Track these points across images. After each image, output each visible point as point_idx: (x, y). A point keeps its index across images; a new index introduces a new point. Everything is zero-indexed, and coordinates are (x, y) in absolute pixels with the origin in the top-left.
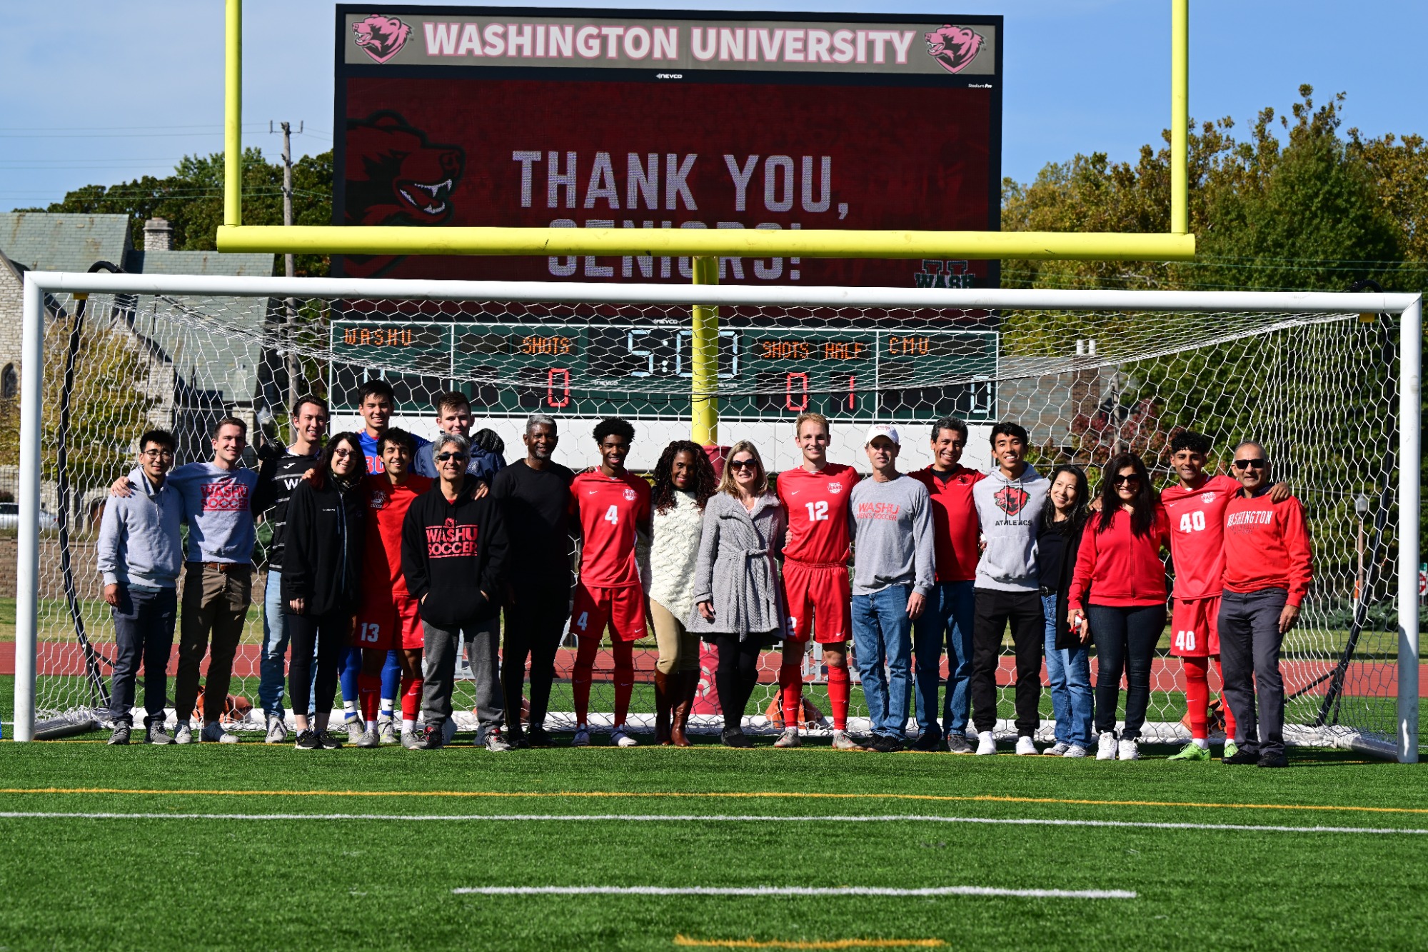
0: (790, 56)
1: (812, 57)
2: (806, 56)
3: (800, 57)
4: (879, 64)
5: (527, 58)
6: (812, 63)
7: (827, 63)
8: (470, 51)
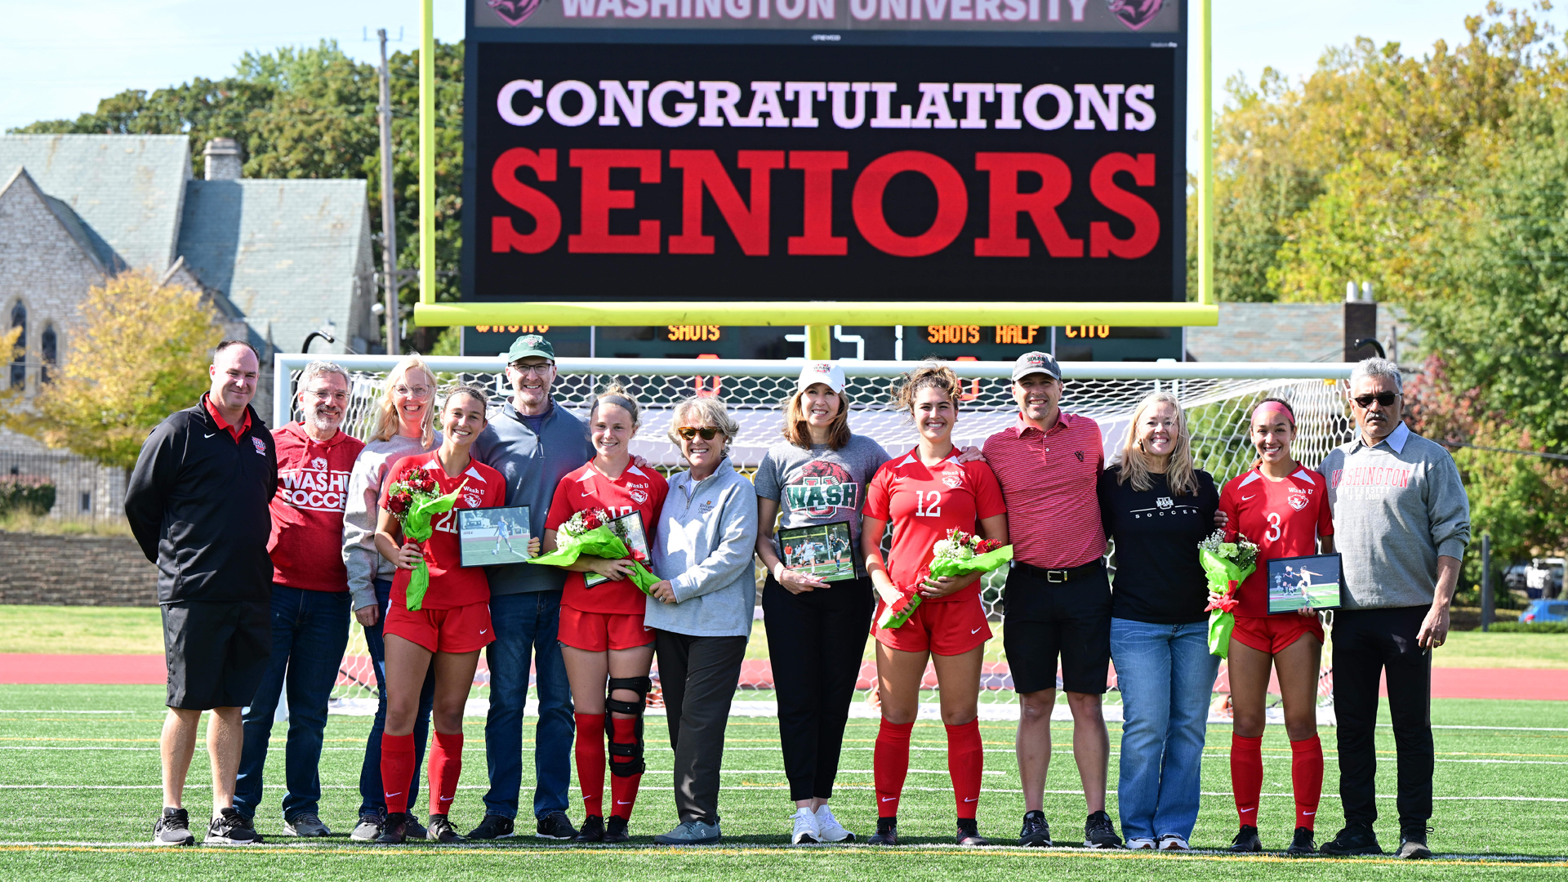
0: (957, 14)
1: (981, 16)
2: (974, 14)
3: (967, 15)
4: (1054, 22)
5: (672, 19)
6: (981, 22)
7: (997, 22)
8: (610, 13)
